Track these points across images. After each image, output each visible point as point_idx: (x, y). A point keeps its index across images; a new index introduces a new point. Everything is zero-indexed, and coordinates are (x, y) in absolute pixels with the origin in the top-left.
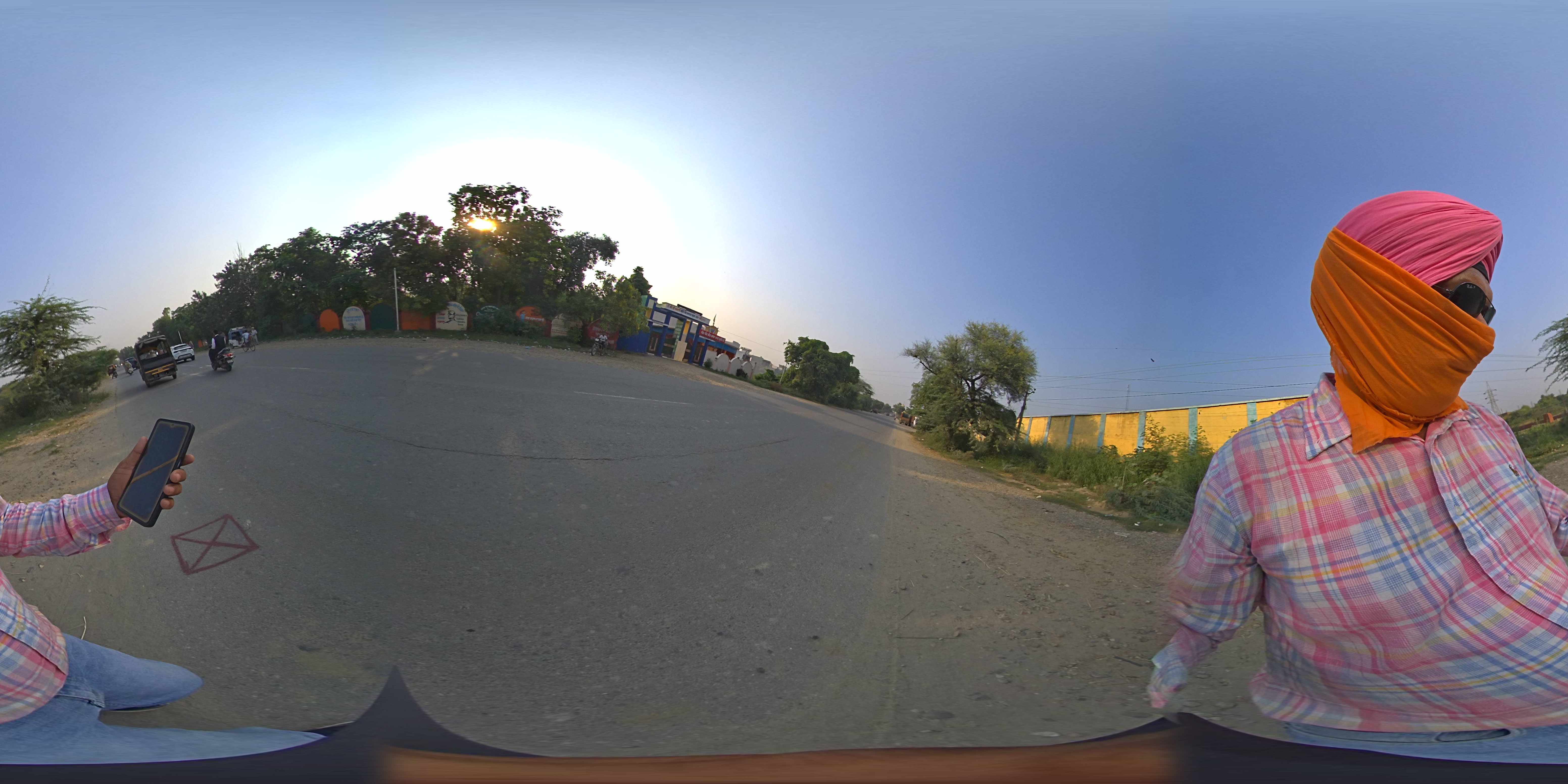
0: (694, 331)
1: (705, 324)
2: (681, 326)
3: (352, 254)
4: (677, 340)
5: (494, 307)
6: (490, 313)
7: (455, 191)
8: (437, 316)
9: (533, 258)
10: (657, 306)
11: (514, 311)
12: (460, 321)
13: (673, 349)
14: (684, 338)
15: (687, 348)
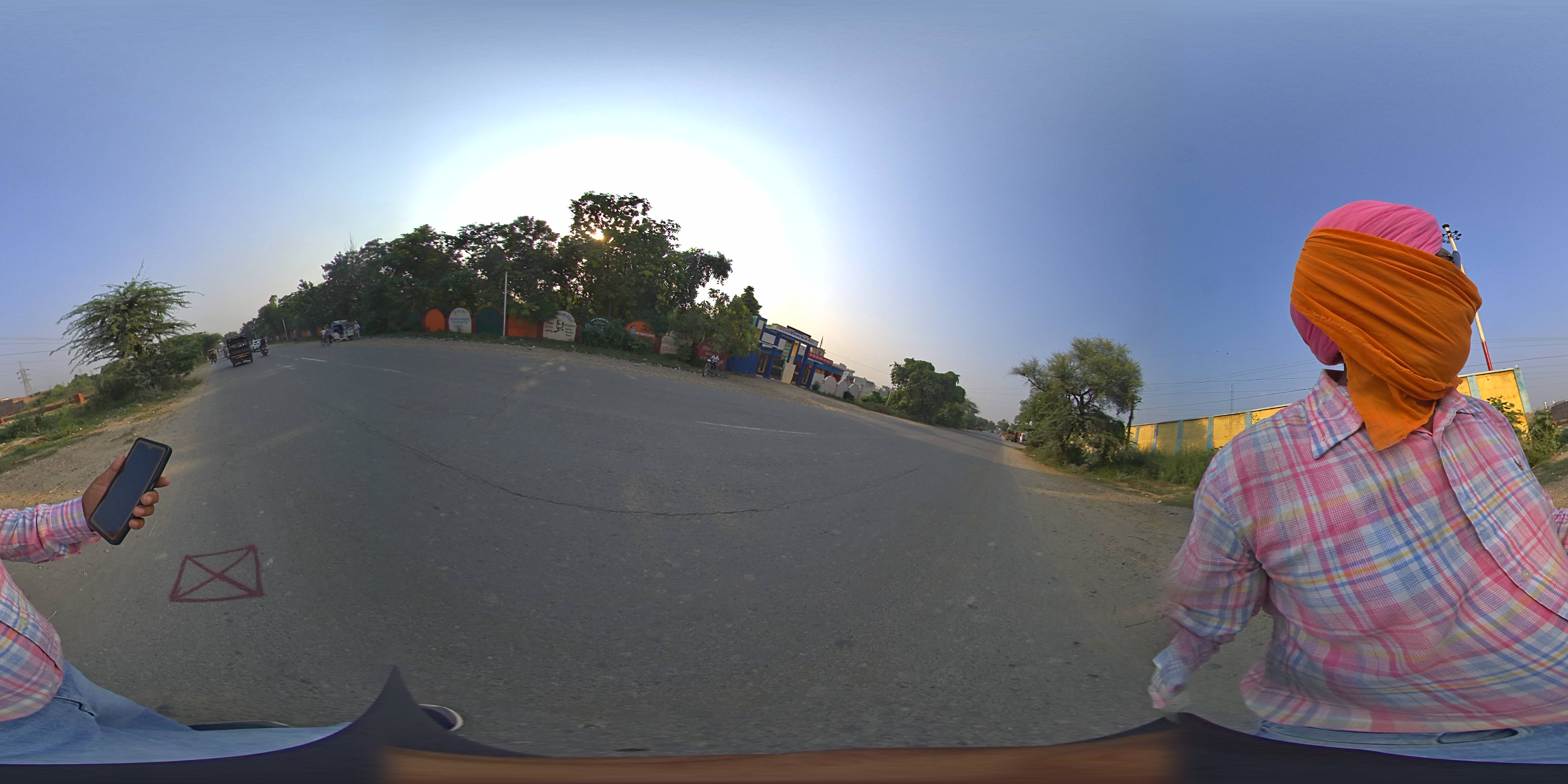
0: (802, 353)
1: (813, 346)
2: (790, 348)
3: (465, 255)
4: (786, 362)
5: (604, 320)
6: (599, 326)
7: (577, 198)
8: (546, 324)
9: (647, 271)
10: (766, 327)
11: (624, 325)
12: (568, 331)
13: (781, 371)
14: (792, 360)
15: (796, 370)
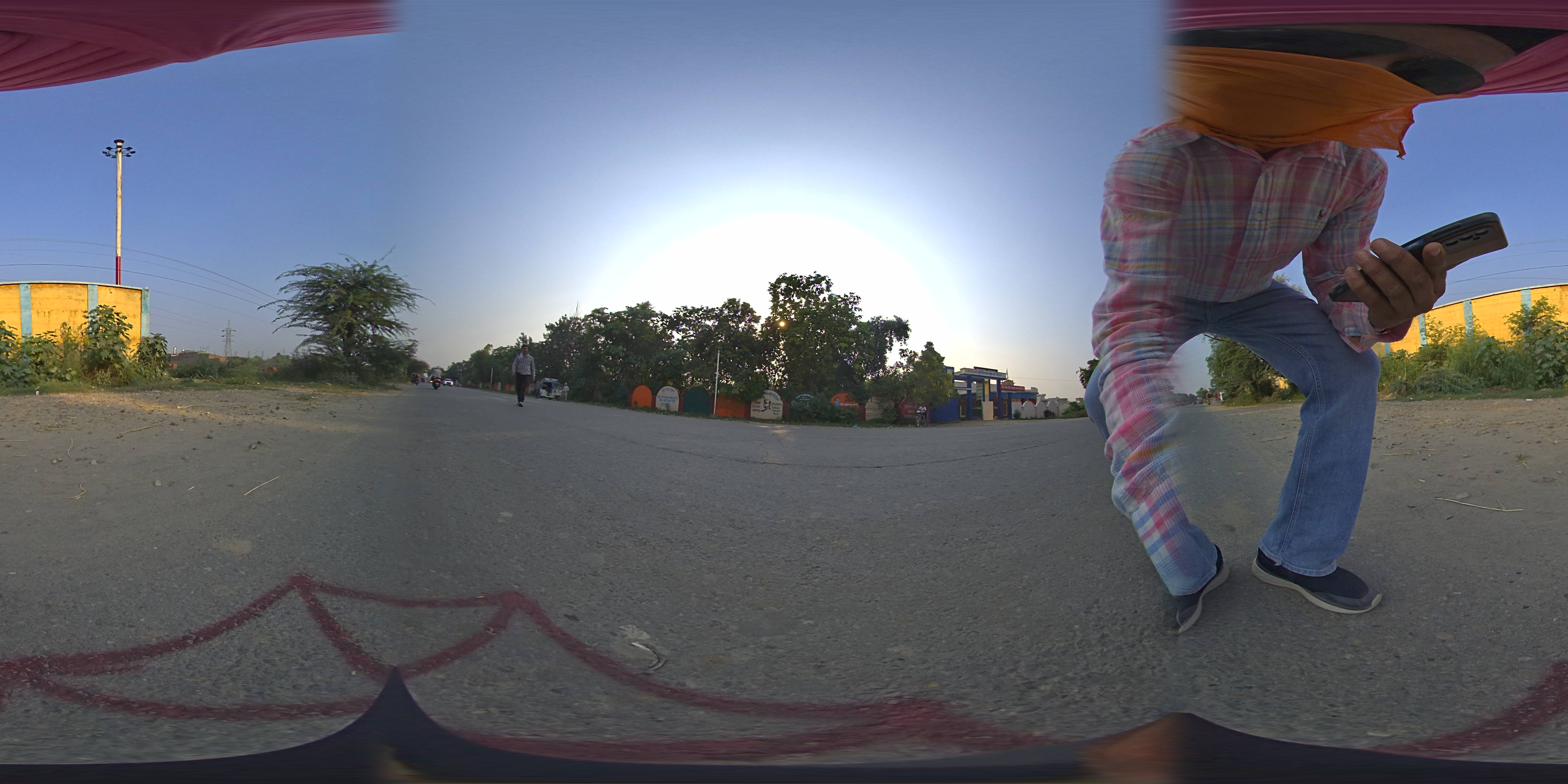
0: (994, 390)
1: (1001, 378)
2: (982, 388)
3: (676, 337)
4: (982, 402)
5: (808, 396)
6: (805, 402)
7: (773, 282)
8: (753, 404)
10: (955, 374)
11: (828, 398)
12: (776, 409)
13: (981, 411)
14: (987, 398)
15: (994, 405)
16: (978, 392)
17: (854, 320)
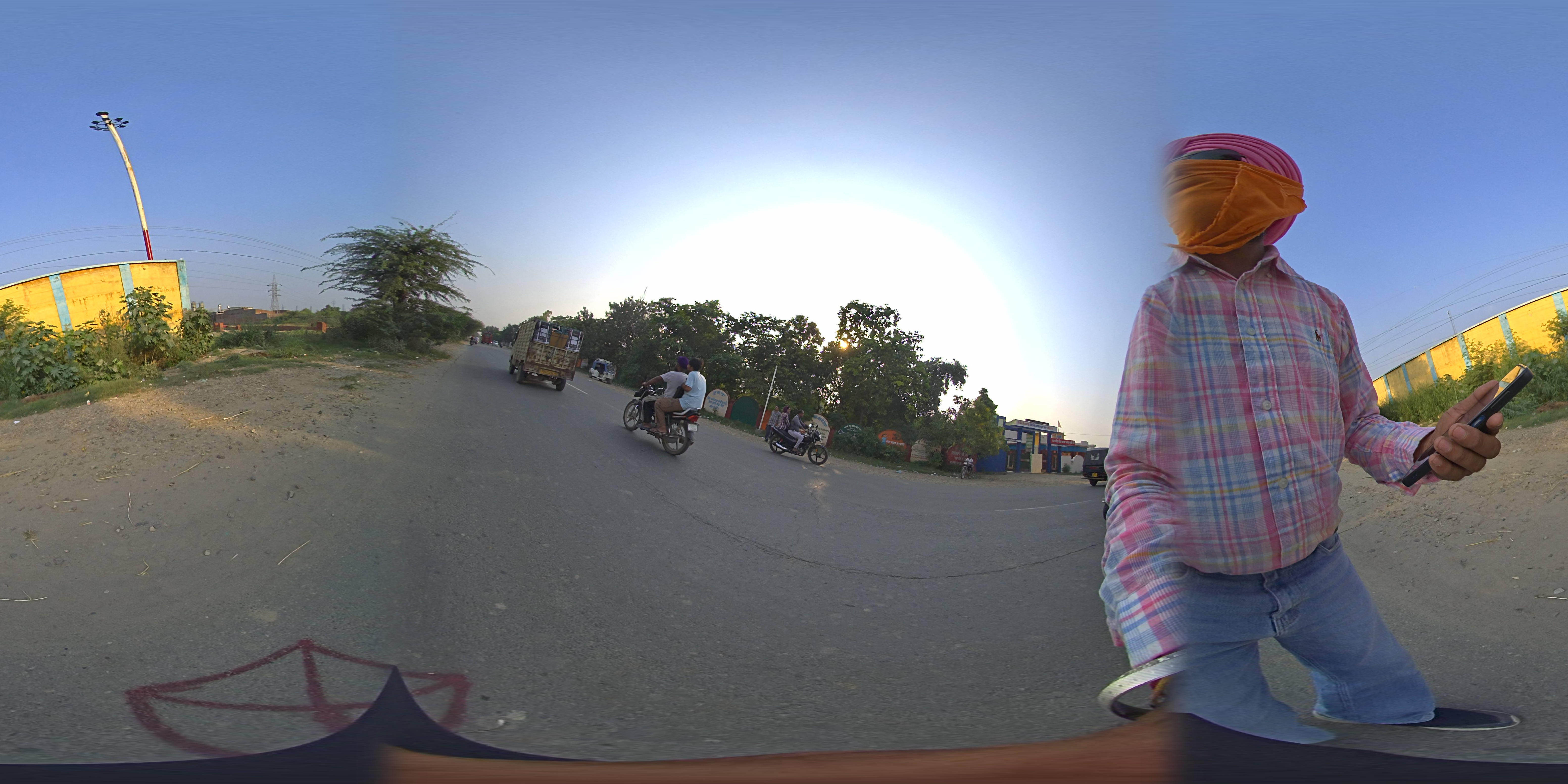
0: (1045, 441)
1: (1053, 432)
2: (1032, 440)
4: (1031, 453)
5: (856, 427)
6: (852, 433)
7: (843, 307)
10: (1006, 425)
11: (875, 433)
13: (1029, 463)
14: (1036, 450)
15: (1043, 459)
16: (1028, 443)
17: (913, 358)
